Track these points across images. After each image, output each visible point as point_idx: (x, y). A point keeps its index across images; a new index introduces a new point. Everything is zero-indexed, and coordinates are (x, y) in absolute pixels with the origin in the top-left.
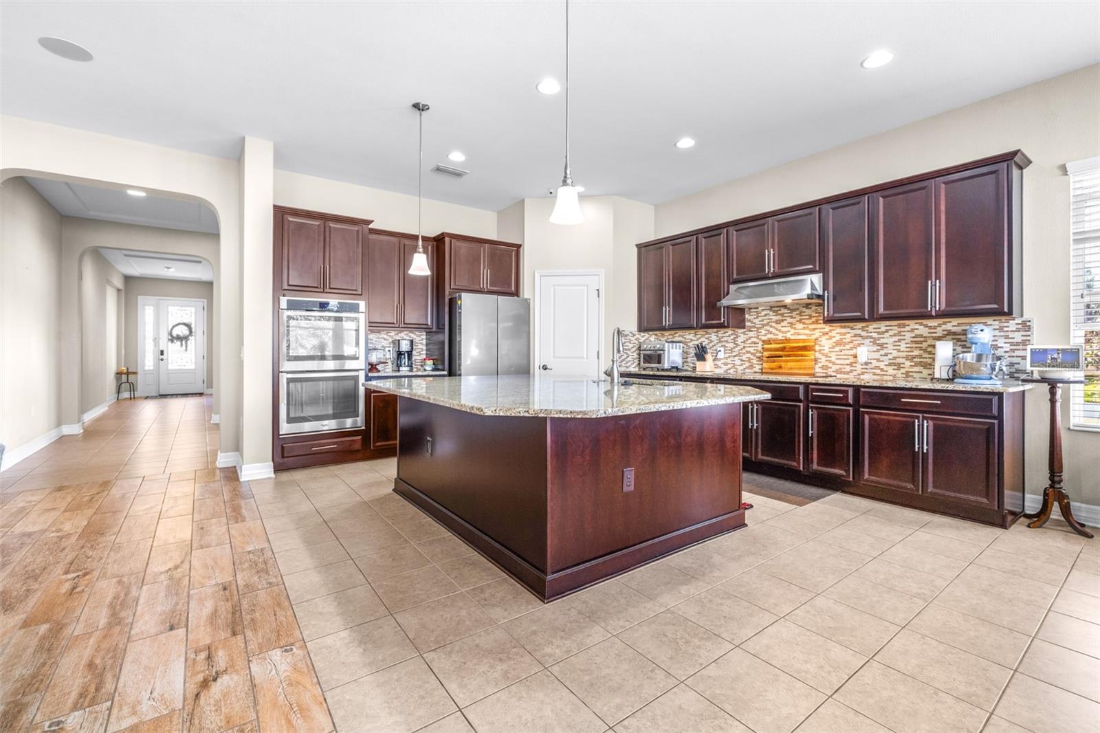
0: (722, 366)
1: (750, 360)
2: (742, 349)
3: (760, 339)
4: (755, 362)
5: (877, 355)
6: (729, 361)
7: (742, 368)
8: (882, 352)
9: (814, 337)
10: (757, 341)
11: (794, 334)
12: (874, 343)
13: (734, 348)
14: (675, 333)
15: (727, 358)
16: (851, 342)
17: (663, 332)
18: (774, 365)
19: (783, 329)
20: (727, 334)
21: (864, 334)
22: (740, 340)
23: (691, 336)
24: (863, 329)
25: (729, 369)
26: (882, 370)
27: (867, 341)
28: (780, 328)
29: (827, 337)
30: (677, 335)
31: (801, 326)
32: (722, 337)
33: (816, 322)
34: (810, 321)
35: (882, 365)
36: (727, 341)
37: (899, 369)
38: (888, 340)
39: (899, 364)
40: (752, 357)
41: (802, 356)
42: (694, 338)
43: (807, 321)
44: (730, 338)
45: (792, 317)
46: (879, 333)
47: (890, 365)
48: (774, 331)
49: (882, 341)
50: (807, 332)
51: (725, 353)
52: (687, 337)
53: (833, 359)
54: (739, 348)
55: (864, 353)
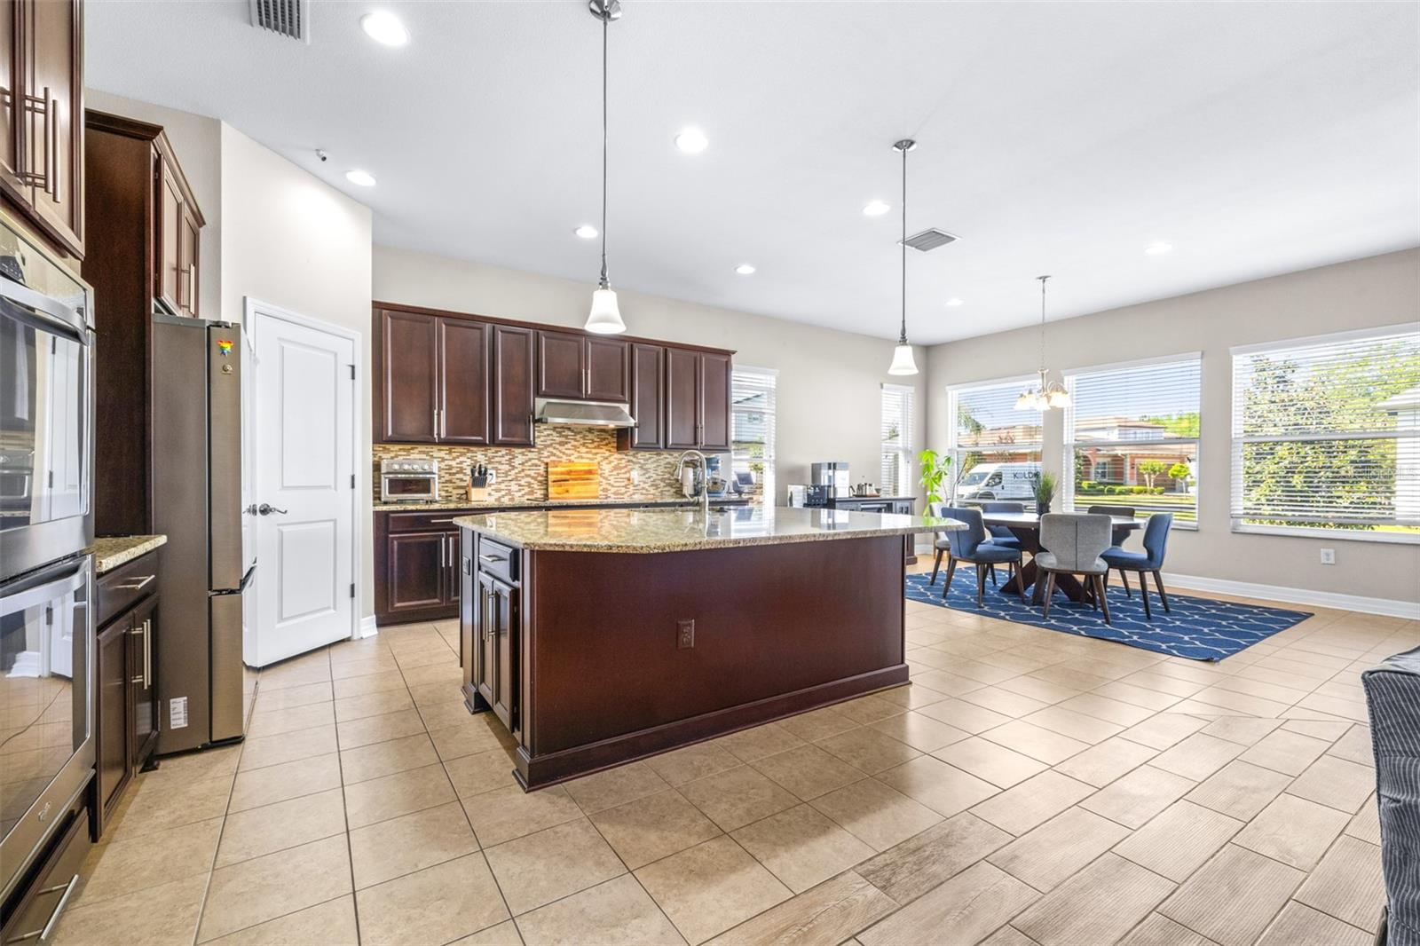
0: (493, 493)
1: (529, 484)
2: (520, 472)
3: (543, 462)
4: (536, 486)
5: (643, 478)
6: (503, 486)
7: (520, 494)
8: (647, 476)
9: (596, 461)
10: (539, 463)
11: (578, 457)
12: (641, 467)
13: (510, 470)
14: (413, 449)
15: (500, 483)
16: (626, 467)
17: (387, 446)
18: (560, 489)
19: (567, 452)
20: (500, 454)
21: (634, 460)
22: (517, 462)
23: (442, 454)
24: (634, 456)
25: (503, 496)
26: (647, 490)
27: (637, 466)
28: (564, 450)
29: (606, 461)
30: (416, 451)
31: (584, 450)
32: (493, 457)
33: (598, 447)
34: (593, 446)
35: (646, 486)
36: (500, 463)
37: (657, 489)
38: (650, 466)
39: (656, 485)
40: (532, 481)
41: (588, 479)
42: (447, 457)
43: (590, 446)
44: (504, 459)
45: (575, 440)
46: (645, 460)
47: (652, 485)
48: (558, 453)
49: (647, 466)
50: (590, 456)
51: (497, 477)
52: (435, 454)
53: (612, 482)
54: (516, 471)
55: (635, 475)
